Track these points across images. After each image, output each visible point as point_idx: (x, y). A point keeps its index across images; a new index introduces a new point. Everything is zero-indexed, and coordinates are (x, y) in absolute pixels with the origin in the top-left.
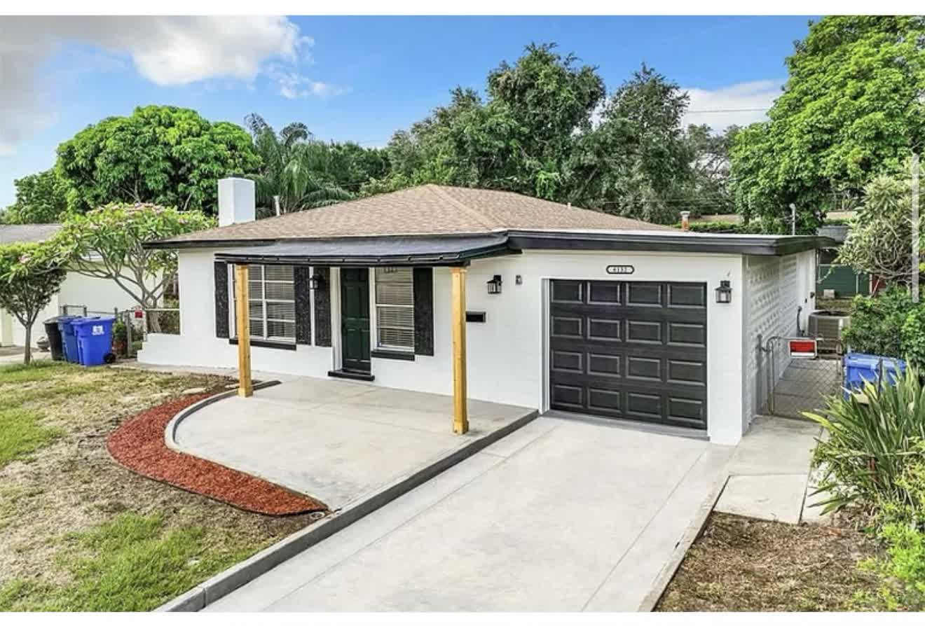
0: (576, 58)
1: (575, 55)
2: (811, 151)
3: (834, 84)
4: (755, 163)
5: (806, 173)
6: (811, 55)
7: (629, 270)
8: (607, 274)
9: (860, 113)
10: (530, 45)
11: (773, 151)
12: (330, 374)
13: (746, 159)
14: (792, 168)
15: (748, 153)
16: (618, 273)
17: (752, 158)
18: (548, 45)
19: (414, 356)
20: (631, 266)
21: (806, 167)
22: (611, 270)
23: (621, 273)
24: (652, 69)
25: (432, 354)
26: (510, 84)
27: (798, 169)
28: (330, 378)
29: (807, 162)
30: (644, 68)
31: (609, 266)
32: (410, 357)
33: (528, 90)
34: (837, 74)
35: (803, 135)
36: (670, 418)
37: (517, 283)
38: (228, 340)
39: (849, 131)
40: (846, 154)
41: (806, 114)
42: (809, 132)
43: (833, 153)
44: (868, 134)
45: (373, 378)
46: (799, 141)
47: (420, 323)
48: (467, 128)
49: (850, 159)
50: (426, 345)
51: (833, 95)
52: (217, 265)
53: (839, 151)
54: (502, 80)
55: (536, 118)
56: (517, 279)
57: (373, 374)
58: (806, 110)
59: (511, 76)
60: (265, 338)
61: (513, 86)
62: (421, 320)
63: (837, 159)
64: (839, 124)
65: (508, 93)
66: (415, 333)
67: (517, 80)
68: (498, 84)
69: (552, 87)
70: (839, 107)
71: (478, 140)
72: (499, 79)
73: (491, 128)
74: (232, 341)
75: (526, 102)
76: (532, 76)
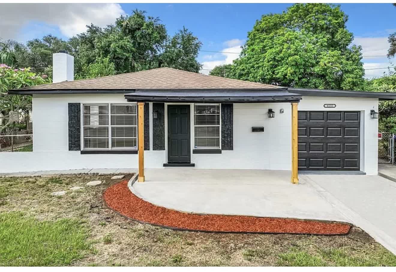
0: (160, 20)
1: (159, 18)
2: (271, 68)
3: (279, 44)
4: (247, 71)
5: (269, 76)
6: (261, 32)
7: (334, 106)
8: (324, 107)
9: (290, 55)
10: (135, 10)
11: (254, 67)
12: (165, 165)
13: (243, 70)
14: (264, 74)
15: (244, 67)
16: (329, 107)
17: (246, 69)
18: (143, 12)
19: (221, 151)
20: (335, 104)
21: (269, 74)
22: (326, 106)
23: (330, 107)
24: (187, 30)
25: (232, 149)
26: (129, 26)
27: (266, 74)
28: (164, 167)
29: (270, 72)
30: (184, 28)
31: (325, 105)
32: (219, 152)
33: (137, 31)
34: (279, 40)
35: (269, 62)
36: (345, 168)
37: (281, 112)
38: (80, 151)
39: (287, 62)
40: (286, 70)
41: (269, 54)
42: (271, 61)
43: (279, 69)
44: (294, 63)
45: (193, 165)
46: (267, 64)
47: (225, 134)
48: (112, 44)
49: (288, 72)
50: (228, 145)
51: (279, 47)
52: (70, 105)
53: (283, 69)
54: (124, 24)
55: (141, 44)
56: (281, 110)
57: (193, 163)
58: (267, 53)
59: (129, 23)
60: (110, 149)
61: (130, 28)
62: (226, 132)
63: (283, 72)
64: (283, 59)
65: (127, 31)
66: (222, 139)
67: (132, 25)
68: (122, 26)
69: (150, 31)
70: (283, 53)
71: (116, 51)
72: (122, 23)
73: (122, 46)
74: (83, 153)
75: (136, 36)
76: (139, 24)
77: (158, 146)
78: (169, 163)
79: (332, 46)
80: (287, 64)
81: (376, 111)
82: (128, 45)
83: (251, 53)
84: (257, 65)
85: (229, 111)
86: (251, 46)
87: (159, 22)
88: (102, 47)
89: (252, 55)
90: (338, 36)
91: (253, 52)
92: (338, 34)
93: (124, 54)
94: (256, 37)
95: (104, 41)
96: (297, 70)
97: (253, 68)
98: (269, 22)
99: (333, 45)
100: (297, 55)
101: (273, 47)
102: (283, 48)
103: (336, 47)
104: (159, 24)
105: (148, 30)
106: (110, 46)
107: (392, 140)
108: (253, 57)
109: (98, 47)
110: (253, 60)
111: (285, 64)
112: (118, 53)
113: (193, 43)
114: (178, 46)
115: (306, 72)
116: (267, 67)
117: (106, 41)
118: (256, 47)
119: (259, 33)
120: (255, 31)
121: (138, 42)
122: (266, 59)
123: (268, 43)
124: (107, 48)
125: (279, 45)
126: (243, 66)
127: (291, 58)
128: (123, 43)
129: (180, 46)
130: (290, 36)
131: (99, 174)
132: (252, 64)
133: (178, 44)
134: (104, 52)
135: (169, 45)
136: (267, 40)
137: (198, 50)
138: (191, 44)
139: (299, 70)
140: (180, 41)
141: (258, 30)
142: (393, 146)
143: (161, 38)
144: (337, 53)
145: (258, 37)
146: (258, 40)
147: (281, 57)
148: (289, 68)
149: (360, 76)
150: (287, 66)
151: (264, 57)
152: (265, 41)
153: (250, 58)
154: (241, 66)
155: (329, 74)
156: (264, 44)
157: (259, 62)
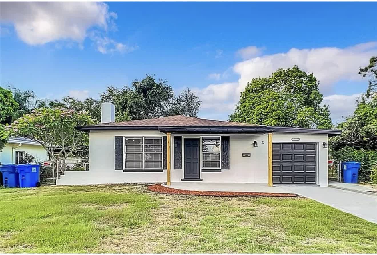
0: (168, 81)
8: (292, 140)
12: (182, 180)
16: (295, 140)
18: (153, 75)
19: (221, 170)
20: (299, 138)
24: (191, 90)
25: (229, 169)
30: (188, 89)
31: (292, 138)
33: (149, 90)
34: (265, 99)
35: (257, 116)
36: (306, 182)
37: (262, 143)
38: (122, 170)
39: (272, 116)
40: (271, 122)
41: (257, 110)
42: (259, 115)
43: (266, 122)
44: (277, 117)
45: (202, 180)
46: (256, 117)
47: (224, 158)
48: (129, 101)
49: (273, 124)
50: (226, 165)
51: (265, 104)
52: (116, 138)
53: (268, 121)
54: (138, 85)
55: (152, 102)
56: (262, 142)
57: (202, 178)
58: (256, 108)
59: (142, 84)
60: (143, 169)
61: (143, 87)
62: (224, 157)
63: (268, 124)
64: (268, 113)
65: (141, 90)
66: (222, 162)
67: (145, 86)
68: (136, 86)
69: (160, 90)
70: (268, 108)
71: (132, 107)
72: (137, 84)
73: (136, 102)
74: (124, 171)
75: (148, 94)
76: (150, 85)
77: (177, 166)
78: (185, 178)
79: (308, 105)
80: (272, 117)
81: (326, 143)
82: (141, 102)
83: (243, 109)
84: (248, 119)
85: (227, 142)
86: (243, 104)
87: (167, 83)
88: (120, 103)
89: (244, 110)
90: (312, 96)
91: (244, 108)
92: (312, 94)
93: (139, 109)
94: (247, 96)
95: (122, 98)
96: (280, 123)
97: (244, 121)
98: (258, 84)
99: (308, 103)
100: (279, 110)
101: (261, 104)
102: (269, 105)
103: (311, 105)
104: (167, 85)
105: (158, 89)
106: (127, 103)
107: (339, 165)
108: (245, 112)
109: (117, 103)
110: (245, 114)
111: (271, 118)
112: (133, 108)
113: (195, 101)
114: (182, 103)
115: (287, 124)
116: (255, 120)
117: (124, 98)
118: (247, 104)
119: (249, 93)
120: (246, 91)
121: (149, 100)
122: (255, 114)
123: (256, 100)
124: (125, 104)
125: (266, 102)
126: (236, 120)
127: (275, 112)
128: (138, 100)
129: (184, 104)
130: (274, 96)
131: (138, 184)
132: (244, 118)
133: (183, 101)
134: (122, 107)
135: (175, 103)
136: (256, 99)
137: (199, 107)
138: (194, 102)
139: (282, 123)
140: (184, 99)
141: (249, 91)
142: (340, 170)
143: (168, 97)
144: (311, 109)
145: (249, 96)
146: (249, 99)
147: (266, 112)
148: (274, 121)
149: (329, 128)
150: (272, 119)
151: (253, 112)
152: (254, 99)
153: (243, 113)
154: (235, 119)
155: (305, 126)
156: (254, 101)
157: (249, 116)
